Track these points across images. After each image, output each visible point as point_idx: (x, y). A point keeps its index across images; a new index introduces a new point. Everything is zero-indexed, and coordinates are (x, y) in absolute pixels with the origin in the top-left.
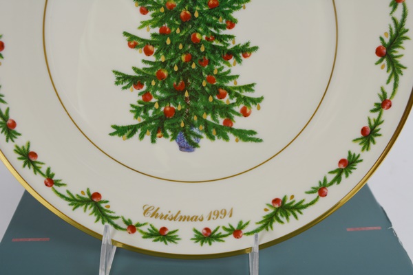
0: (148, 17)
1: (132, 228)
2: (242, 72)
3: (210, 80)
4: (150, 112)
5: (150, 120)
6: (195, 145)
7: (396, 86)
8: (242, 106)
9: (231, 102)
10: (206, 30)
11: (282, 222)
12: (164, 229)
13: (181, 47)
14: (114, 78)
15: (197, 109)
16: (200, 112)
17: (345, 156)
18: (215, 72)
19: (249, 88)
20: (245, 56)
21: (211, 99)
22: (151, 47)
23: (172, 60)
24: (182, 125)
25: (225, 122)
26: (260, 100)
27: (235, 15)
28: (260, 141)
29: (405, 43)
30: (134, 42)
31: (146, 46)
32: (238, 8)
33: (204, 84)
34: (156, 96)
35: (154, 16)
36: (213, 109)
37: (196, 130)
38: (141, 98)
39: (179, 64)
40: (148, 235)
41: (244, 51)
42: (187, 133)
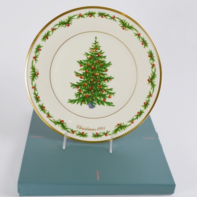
0: (82, 67)
1: (73, 132)
2: (109, 85)
3: (99, 87)
5: (81, 98)
6: (94, 107)
8: (109, 95)
9: (106, 93)
10: (99, 72)
11: (120, 131)
12: (83, 133)
13: (91, 77)
14: (70, 85)
15: (95, 95)
17: (139, 111)
18: (101, 84)
19: (111, 89)
21: (99, 92)
23: (88, 80)
24: (90, 100)
25: (103, 100)
26: (114, 93)
27: (107, 68)
28: (114, 106)
29: (155, 78)
30: (77, 74)
31: (81, 76)
32: (109, 66)
33: (98, 88)
34: (83, 91)
35: (84, 67)
36: (100, 95)
37: (94, 102)
38: (78, 91)
39: (90, 82)
40: (78, 135)
41: (110, 79)
42: (92, 103)
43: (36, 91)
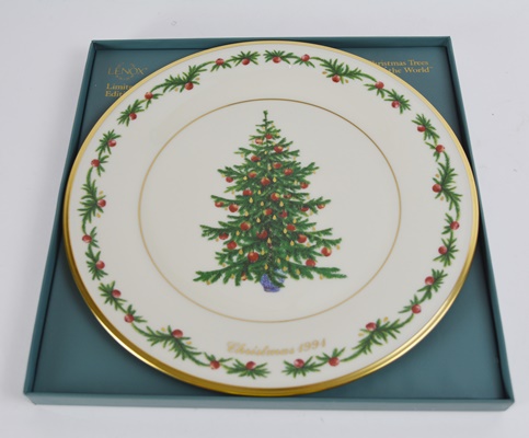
0: (233, 183)
1: (215, 364)
3: (290, 228)
4: (235, 258)
5: (235, 265)
6: (280, 285)
7: (458, 210)
8: (322, 247)
9: (312, 245)
10: (283, 191)
11: (380, 344)
12: (251, 364)
13: (262, 204)
14: (201, 231)
15: (279, 253)
16: (283, 256)
17: (430, 274)
18: (295, 222)
19: (327, 232)
20: (320, 208)
21: (292, 243)
22: (235, 206)
23: (255, 214)
24: (266, 268)
25: (307, 263)
26: (338, 241)
27: (307, 178)
28: (344, 276)
29: (454, 178)
30: (220, 202)
31: (231, 205)
32: (310, 173)
33: (285, 231)
34: (240, 244)
35: (239, 183)
36: (295, 252)
37: (279, 272)
38: (226, 247)
39: (260, 218)
40: (232, 371)
41: (319, 204)
42: (271, 275)
43: (93, 248)
